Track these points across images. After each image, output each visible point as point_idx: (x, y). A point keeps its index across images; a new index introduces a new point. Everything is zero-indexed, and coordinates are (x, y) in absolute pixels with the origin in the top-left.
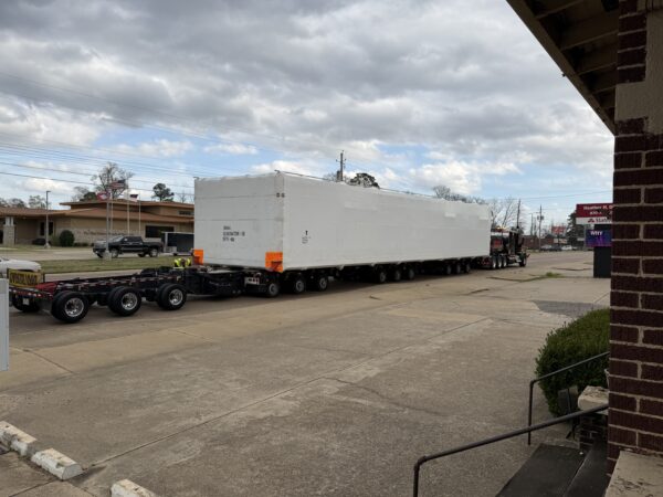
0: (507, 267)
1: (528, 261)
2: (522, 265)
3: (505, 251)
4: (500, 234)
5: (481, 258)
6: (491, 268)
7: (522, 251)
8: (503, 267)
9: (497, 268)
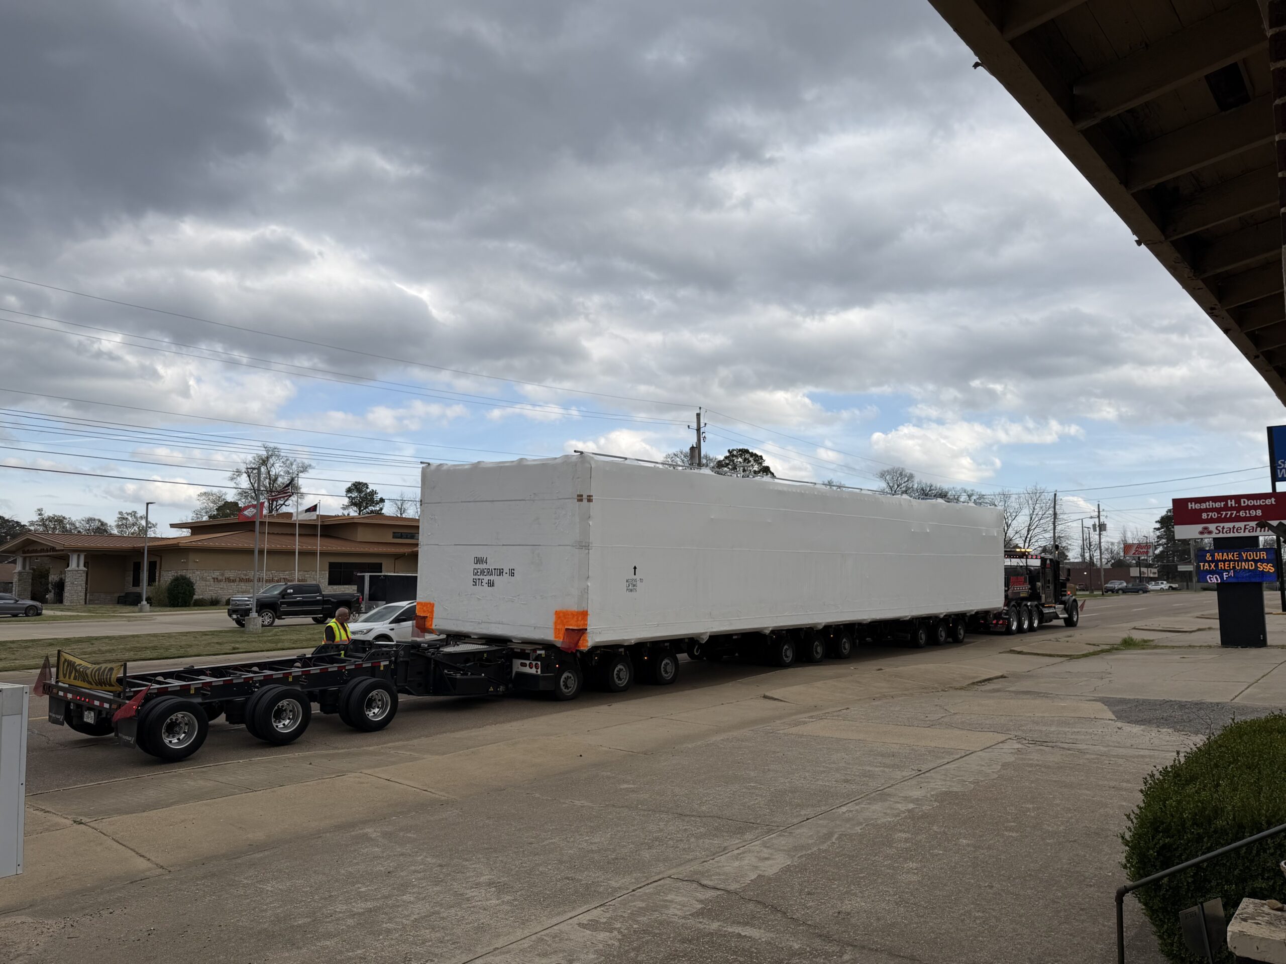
0: (1041, 628)
1: (1082, 617)
2: (1070, 623)
3: (1034, 595)
4: (1022, 562)
5: (986, 613)
6: (1008, 632)
7: (1069, 596)
8: (1031, 629)
9: (1020, 630)
